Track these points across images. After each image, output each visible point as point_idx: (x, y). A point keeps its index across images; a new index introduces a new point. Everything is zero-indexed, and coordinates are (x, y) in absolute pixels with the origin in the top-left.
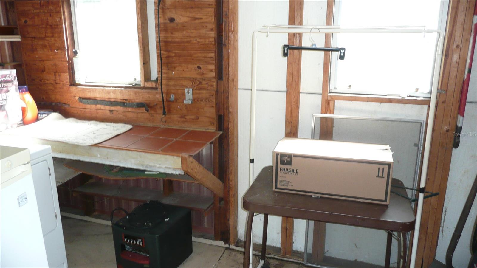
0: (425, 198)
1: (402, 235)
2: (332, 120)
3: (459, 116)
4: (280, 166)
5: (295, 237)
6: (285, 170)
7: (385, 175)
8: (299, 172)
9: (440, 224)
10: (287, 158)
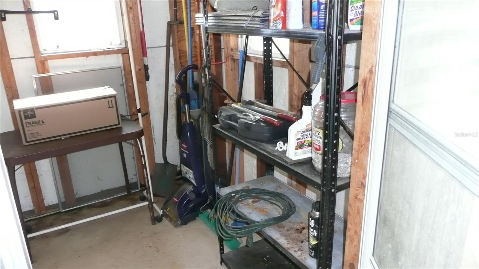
0: (142, 116)
1: (138, 141)
2: (50, 77)
3: (144, 57)
4: (25, 121)
5: (44, 194)
6: (31, 124)
7: (114, 105)
8: (45, 121)
9: (152, 138)
10: (30, 112)
